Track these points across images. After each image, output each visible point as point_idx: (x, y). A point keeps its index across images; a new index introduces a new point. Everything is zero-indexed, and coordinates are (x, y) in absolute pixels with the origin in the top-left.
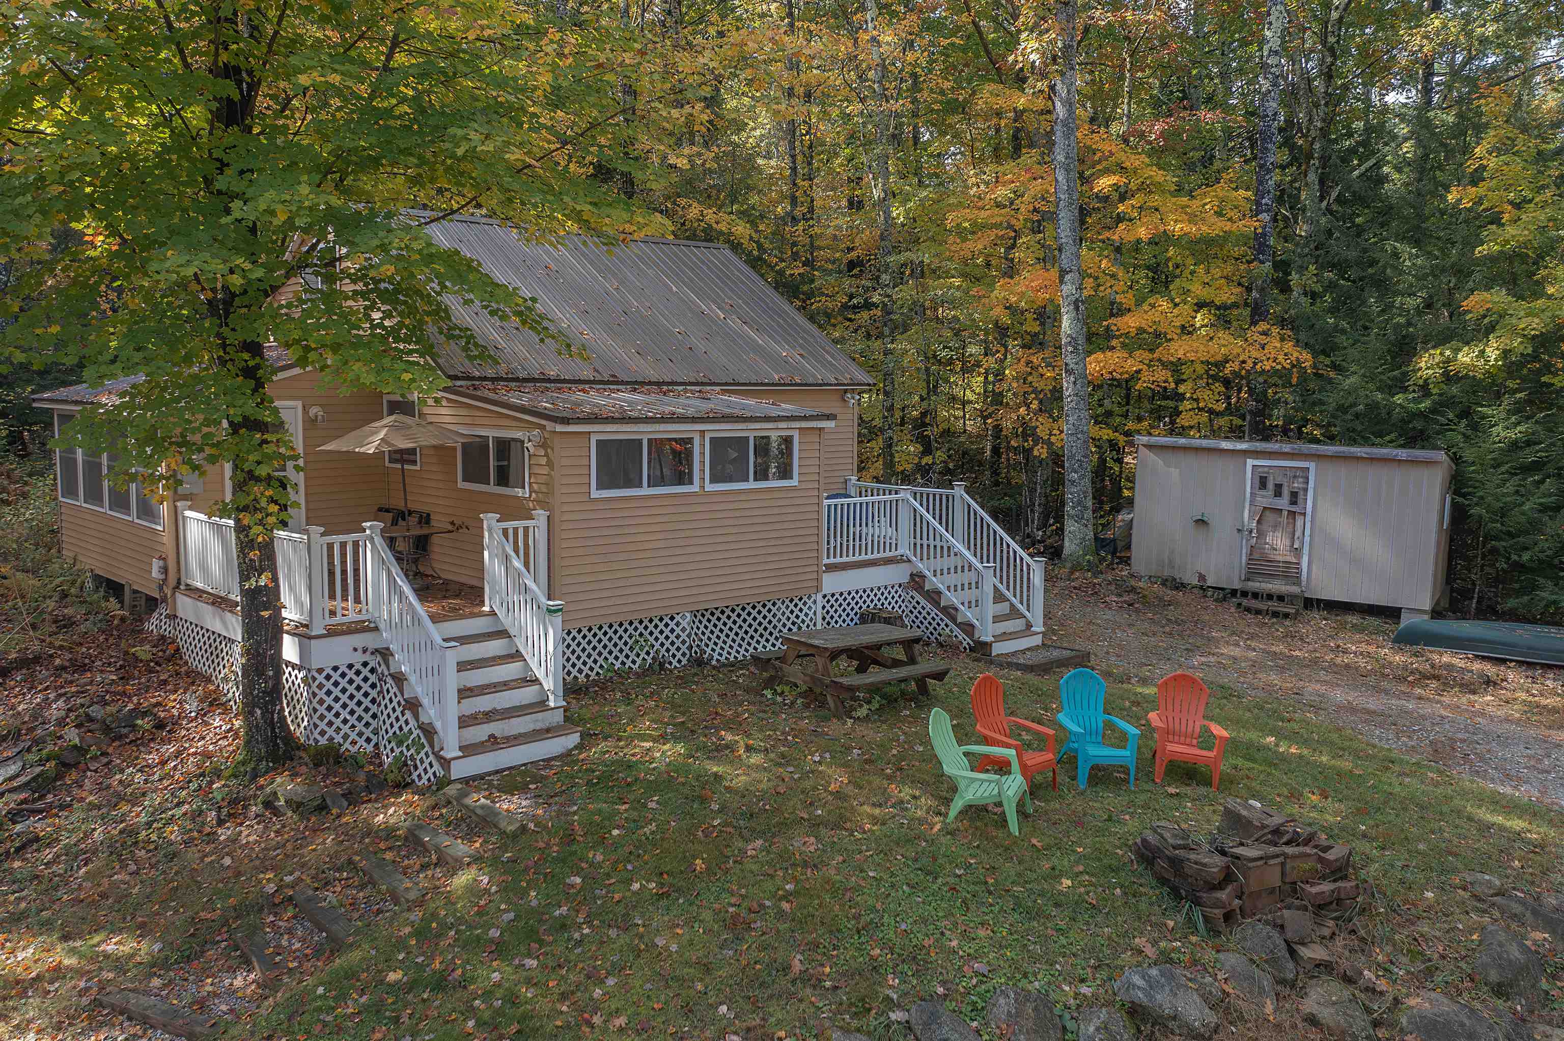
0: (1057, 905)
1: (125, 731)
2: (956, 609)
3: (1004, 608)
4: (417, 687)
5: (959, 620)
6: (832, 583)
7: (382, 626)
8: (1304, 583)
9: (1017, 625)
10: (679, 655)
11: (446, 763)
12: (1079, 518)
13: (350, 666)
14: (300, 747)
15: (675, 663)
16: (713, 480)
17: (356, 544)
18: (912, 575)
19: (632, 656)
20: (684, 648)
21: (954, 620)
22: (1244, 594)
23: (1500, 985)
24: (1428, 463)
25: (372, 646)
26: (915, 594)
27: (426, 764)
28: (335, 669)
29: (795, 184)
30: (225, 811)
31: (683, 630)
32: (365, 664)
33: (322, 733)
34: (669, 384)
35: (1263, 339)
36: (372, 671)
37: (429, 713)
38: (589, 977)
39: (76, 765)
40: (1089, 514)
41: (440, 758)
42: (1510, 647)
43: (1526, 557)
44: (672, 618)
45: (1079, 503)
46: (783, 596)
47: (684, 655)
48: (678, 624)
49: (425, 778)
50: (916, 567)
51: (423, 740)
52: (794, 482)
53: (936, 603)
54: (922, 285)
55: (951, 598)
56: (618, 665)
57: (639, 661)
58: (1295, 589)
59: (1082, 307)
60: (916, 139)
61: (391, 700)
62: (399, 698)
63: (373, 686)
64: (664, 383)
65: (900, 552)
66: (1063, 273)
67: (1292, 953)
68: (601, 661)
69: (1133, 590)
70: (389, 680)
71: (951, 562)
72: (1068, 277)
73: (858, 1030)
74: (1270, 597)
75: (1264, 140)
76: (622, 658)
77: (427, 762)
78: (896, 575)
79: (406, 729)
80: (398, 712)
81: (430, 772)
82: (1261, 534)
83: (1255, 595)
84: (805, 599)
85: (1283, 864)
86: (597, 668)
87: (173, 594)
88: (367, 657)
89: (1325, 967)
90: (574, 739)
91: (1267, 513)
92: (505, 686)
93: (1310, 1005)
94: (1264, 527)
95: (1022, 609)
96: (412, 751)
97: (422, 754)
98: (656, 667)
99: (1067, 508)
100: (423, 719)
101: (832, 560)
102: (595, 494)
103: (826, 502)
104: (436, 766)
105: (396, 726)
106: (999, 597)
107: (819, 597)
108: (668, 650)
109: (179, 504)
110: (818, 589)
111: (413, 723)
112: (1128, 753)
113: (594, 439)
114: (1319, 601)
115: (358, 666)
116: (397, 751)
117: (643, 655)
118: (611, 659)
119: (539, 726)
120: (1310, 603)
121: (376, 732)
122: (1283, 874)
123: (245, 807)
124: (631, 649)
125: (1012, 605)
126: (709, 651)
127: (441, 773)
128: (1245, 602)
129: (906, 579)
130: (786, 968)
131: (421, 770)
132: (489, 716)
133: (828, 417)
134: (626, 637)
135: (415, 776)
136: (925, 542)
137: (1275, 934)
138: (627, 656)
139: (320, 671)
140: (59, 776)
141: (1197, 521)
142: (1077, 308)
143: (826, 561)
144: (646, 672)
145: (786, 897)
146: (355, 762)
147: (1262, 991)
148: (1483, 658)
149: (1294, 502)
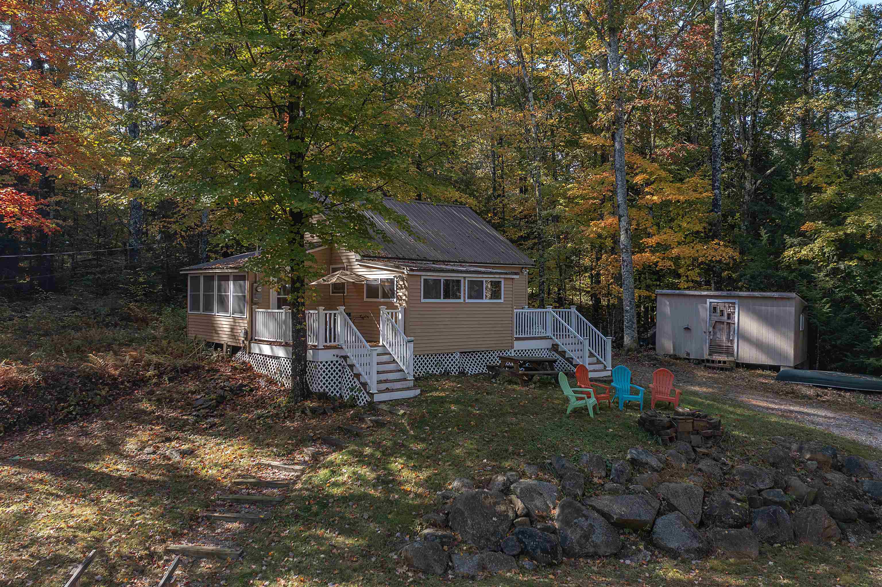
0: (607, 436)
1: (238, 392)
2: (572, 359)
3: (594, 360)
4: (359, 369)
5: (574, 363)
6: (518, 345)
7: (344, 347)
8: (736, 355)
9: (601, 367)
10: (455, 370)
11: (371, 395)
12: (630, 327)
13: (332, 362)
14: (312, 393)
15: (453, 373)
16: (470, 297)
17: (335, 314)
18: (553, 345)
19: (436, 369)
20: (457, 368)
21: (572, 364)
22: (708, 361)
23: (774, 463)
24: (788, 299)
25: (340, 355)
26: (554, 353)
27: (363, 397)
28: (327, 362)
29: (495, 181)
30: (286, 415)
31: (457, 360)
32: (337, 362)
33: (322, 387)
34: (448, 262)
35: (717, 246)
36: (340, 365)
37: (365, 378)
38: (436, 452)
39: (222, 403)
40: (635, 326)
41: (368, 393)
42: (828, 381)
43: (839, 342)
44: (452, 355)
45: (631, 320)
46: (497, 348)
47: (457, 370)
48: (454, 357)
49: (362, 404)
50: (554, 341)
51: (362, 388)
52: (502, 301)
53: (564, 357)
54: (557, 226)
55: (570, 354)
56: (430, 372)
57: (439, 371)
58: (731, 359)
59: (629, 232)
60: (554, 159)
61: (348, 375)
62: (352, 373)
63: (340, 371)
64: (446, 261)
65: (547, 335)
66: (620, 217)
67: (695, 451)
68: (424, 370)
69: (656, 359)
70: (347, 367)
71: (570, 340)
72: (622, 219)
73: (533, 464)
74: (720, 362)
75: (715, 157)
76: (432, 369)
77: (363, 396)
78: (546, 344)
79: (354, 385)
80: (351, 379)
81: (365, 400)
82: (715, 333)
83: (713, 362)
84: (507, 351)
85: (693, 423)
86: (422, 373)
87: (250, 343)
88: (338, 359)
89: (707, 455)
90: (418, 392)
91: (717, 324)
92: (391, 372)
93: (699, 466)
94: (717, 330)
95: (602, 360)
96: (357, 393)
97: (361, 394)
98: (446, 374)
99: (625, 323)
100: (362, 380)
101: (518, 336)
102: (423, 301)
103: (515, 311)
104: (367, 396)
105: (350, 384)
106: (591, 355)
107: (513, 350)
108: (450, 368)
109: (253, 306)
110: (512, 347)
111: (357, 382)
112: (639, 397)
113: (423, 278)
114: (743, 364)
115: (335, 362)
116: (351, 394)
117: (440, 369)
118: (428, 369)
119: (405, 386)
120: (739, 365)
121: (340, 389)
122: (693, 427)
123: (294, 413)
124: (436, 366)
125: (597, 359)
126: (467, 370)
127: (369, 400)
128: (708, 364)
129: (550, 346)
130: (507, 451)
131: (361, 399)
132: (386, 381)
133: (516, 274)
134: (434, 361)
135: (358, 403)
136: (558, 333)
137: (688, 444)
138: (434, 369)
139: (321, 362)
140: (217, 406)
141: (685, 328)
142: (627, 232)
143: (515, 336)
144: (442, 375)
145: (506, 432)
146: (334, 399)
147: (681, 461)
148: (817, 386)
149: (729, 318)
